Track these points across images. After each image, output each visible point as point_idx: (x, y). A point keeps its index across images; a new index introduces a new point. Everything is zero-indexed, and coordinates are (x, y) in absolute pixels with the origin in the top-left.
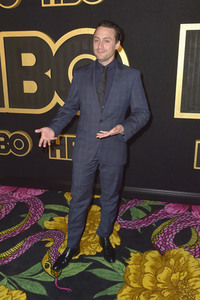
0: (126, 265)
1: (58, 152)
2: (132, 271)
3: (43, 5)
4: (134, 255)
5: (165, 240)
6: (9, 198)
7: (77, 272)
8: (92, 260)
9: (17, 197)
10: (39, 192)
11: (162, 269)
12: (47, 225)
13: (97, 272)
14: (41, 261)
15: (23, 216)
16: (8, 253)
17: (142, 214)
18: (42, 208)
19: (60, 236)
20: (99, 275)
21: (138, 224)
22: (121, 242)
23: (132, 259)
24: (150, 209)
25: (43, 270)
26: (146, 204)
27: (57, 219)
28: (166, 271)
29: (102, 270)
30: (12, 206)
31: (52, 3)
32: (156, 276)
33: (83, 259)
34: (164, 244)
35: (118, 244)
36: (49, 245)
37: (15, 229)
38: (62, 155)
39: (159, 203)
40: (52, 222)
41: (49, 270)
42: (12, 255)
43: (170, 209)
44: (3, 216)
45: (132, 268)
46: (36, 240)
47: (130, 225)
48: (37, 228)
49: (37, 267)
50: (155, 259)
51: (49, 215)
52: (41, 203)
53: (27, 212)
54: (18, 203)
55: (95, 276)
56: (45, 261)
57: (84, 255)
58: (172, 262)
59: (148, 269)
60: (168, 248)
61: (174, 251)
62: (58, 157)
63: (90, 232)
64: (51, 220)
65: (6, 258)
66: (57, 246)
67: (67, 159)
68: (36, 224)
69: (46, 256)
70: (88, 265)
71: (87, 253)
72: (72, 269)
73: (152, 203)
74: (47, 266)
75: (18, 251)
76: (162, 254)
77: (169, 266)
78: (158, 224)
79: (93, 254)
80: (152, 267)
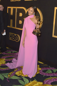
4: (35, 81)
36: (15, 70)
49: (7, 74)
56: (10, 73)
57: (21, 76)
69: (12, 72)
76: (43, 84)
79: (24, 76)
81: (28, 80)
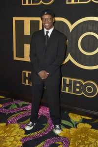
1: (67, 88)
3: (67, 3)
15: (44, 124)
19: (67, 142)
31: (73, 2)
38: (70, 90)
62: (67, 91)
63: (86, 142)
67: (72, 93)
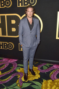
0: (42, 84)
2: (44, 86)
4: (44, 81)
5: (54, 76)
6: (7, 62)
7: (27, 86)
8: (31, 82)
9: (9, 62)
10: (16, 60)
11: (53, 86)
12: (18, 71)
13: (33, 86)
14: (16, 82)
16: (6, 79)
17: (46, 68)
18: (16, 66)
20: (33, 87)
21: (45, 71)
22: (40, 77)
23: (44, 82)
24: (49, 66)
25: (17, 85)
26: (48, 65)
27: (21, 69)
28: (54, 86)
29: (35, 86)
30: (8, 64)
32: (51, 88)
33: (29, 82)
34: (53, 78)
35: (39, 77)
36: (18, 77)
37: (9, 72)
39: (51, 64)
40: (20, 70)
41: (18, 85)
42: (8, 80)
43: (55, 66)
44: (5, 67)
45: (44, 85)
46: (15, 75)
47: (43, 71)
48: (15, 72)
49: (15, 84)
50: (51, 82)
51: (19, 68)
52: (16, 64)
53: (12, 66)
54: (10, 64)
55: (33, 88)
56: (17, 82)
57: (29, 81)
58: (56, 83)
59: (49, 86)
60: (55, 79)
61: (57, 80)
64: (19, 69)
65: (6, 81)
66: (21, 77)
68: (15, 70)
69: (18, 80)
70: (30, 84)
71: (30, 80)
72: (25, 85)
73: (49, 64)
74: (18, 84)
75: (9, 79)
76: (53, 81)
77: (55, 85)
78: (52, 71)
79: (32, 80)
80: (50, 85)
81: (38, 82)
